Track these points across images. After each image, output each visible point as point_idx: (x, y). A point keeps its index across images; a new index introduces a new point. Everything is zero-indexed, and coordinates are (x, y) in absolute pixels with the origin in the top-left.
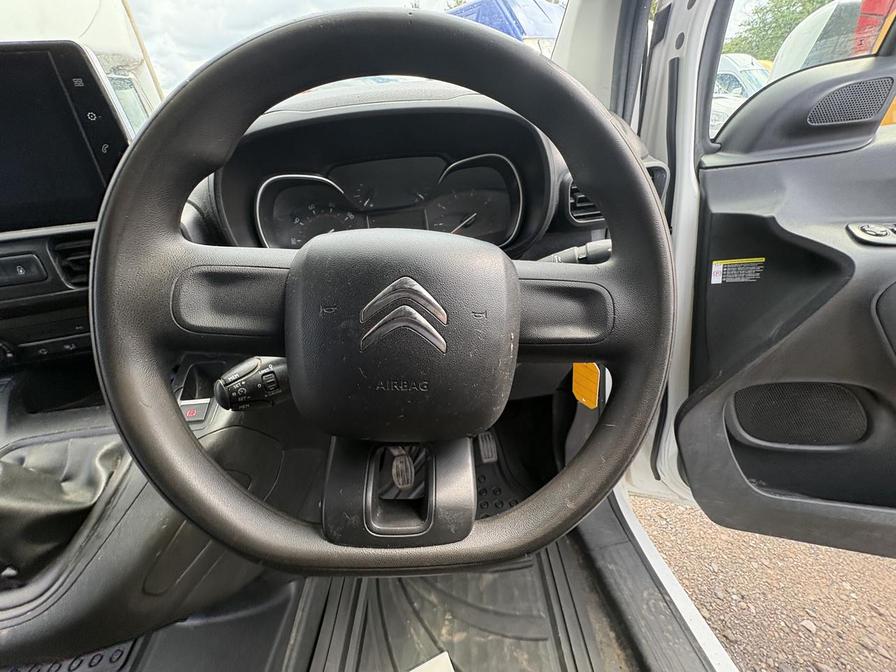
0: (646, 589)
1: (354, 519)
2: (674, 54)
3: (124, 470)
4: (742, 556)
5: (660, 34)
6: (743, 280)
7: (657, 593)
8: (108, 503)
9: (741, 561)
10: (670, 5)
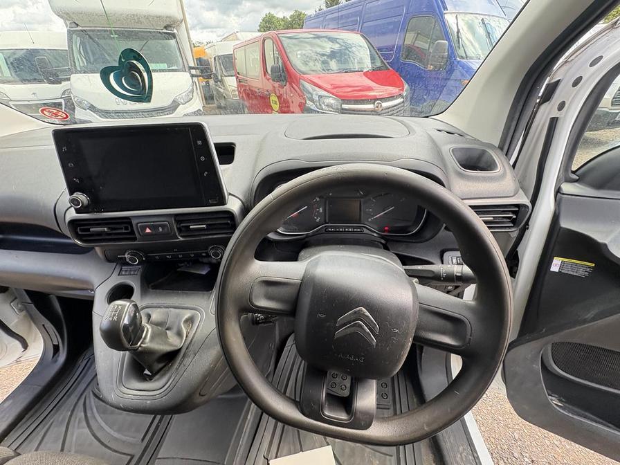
0: (463, 445)
1: (316, 407)
2: (555, 114)
3: (194, 332)
4: (539, 434)
5: (547, 97)
6: (575, 274)
7: (469, 450)
8: (187, 348)
9: (537, 437)
10: (559, 81)
